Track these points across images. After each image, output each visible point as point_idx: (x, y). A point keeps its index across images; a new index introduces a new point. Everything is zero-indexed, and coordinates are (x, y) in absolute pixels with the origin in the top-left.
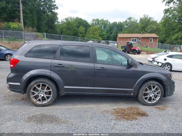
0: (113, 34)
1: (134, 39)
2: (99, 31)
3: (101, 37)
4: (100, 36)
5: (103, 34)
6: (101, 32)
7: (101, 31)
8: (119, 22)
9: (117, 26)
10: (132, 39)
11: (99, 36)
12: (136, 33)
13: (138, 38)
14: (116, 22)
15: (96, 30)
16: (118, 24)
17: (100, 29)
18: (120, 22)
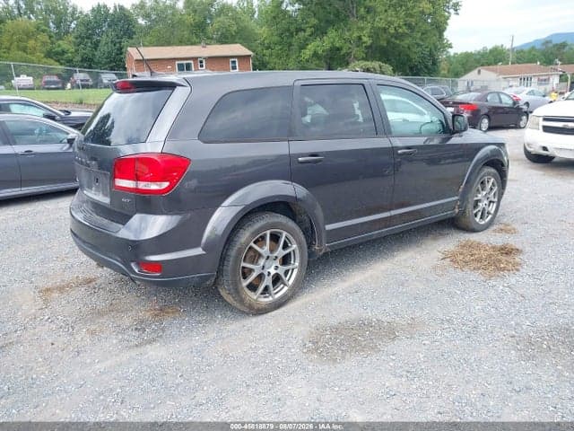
0: (103, 48)
1: (185, 62)
2: (43, 37)
3: (56, 61)
4: (49, 55)
5: (60, 49)
6: (52, 43)
7: (50, 37)
8: (115, 7)
9: (112, 21)
10: (177, 62)
11: (45, 57)
12: (181, 43)
13: (195, 59)
14: (105, 6)
15: (28, 35)
16: (111, 11)
17: (43, 31)
18: (122, 8)
